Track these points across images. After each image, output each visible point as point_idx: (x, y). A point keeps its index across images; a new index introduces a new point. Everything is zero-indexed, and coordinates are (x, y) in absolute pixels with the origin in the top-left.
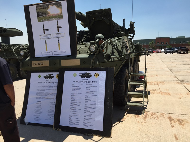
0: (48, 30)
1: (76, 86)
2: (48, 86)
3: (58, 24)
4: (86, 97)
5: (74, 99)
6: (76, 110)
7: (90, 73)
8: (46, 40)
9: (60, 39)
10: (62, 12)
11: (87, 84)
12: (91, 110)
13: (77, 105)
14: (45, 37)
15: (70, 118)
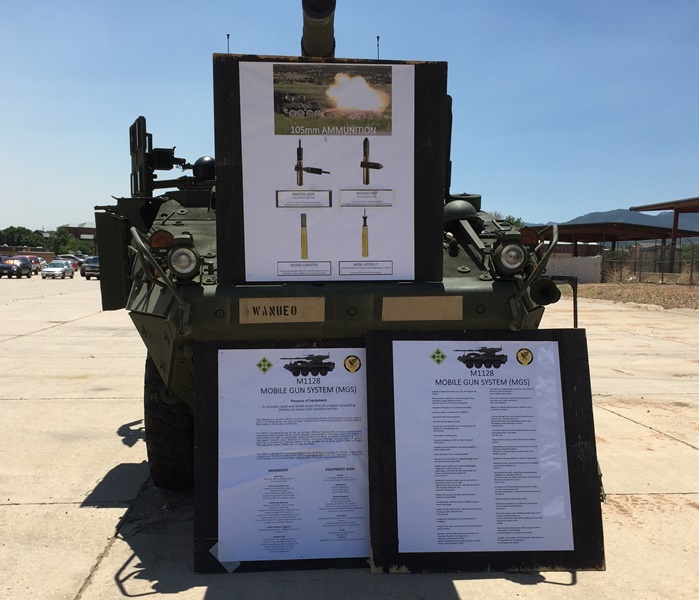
0: (318, 171)
1: (449, 400)
2: (311, 403)
3: (366, 154)
4: (495, 437)
5: (448, 448)
6: (463, 490)
7: (500, 350)
8: (303, 211)
9: (370, 212)
10: (390, 107)
11: (492, 391)
12: (522, 482)
13: (463, 468)
14: (300, 200)
15: (441, 520)
